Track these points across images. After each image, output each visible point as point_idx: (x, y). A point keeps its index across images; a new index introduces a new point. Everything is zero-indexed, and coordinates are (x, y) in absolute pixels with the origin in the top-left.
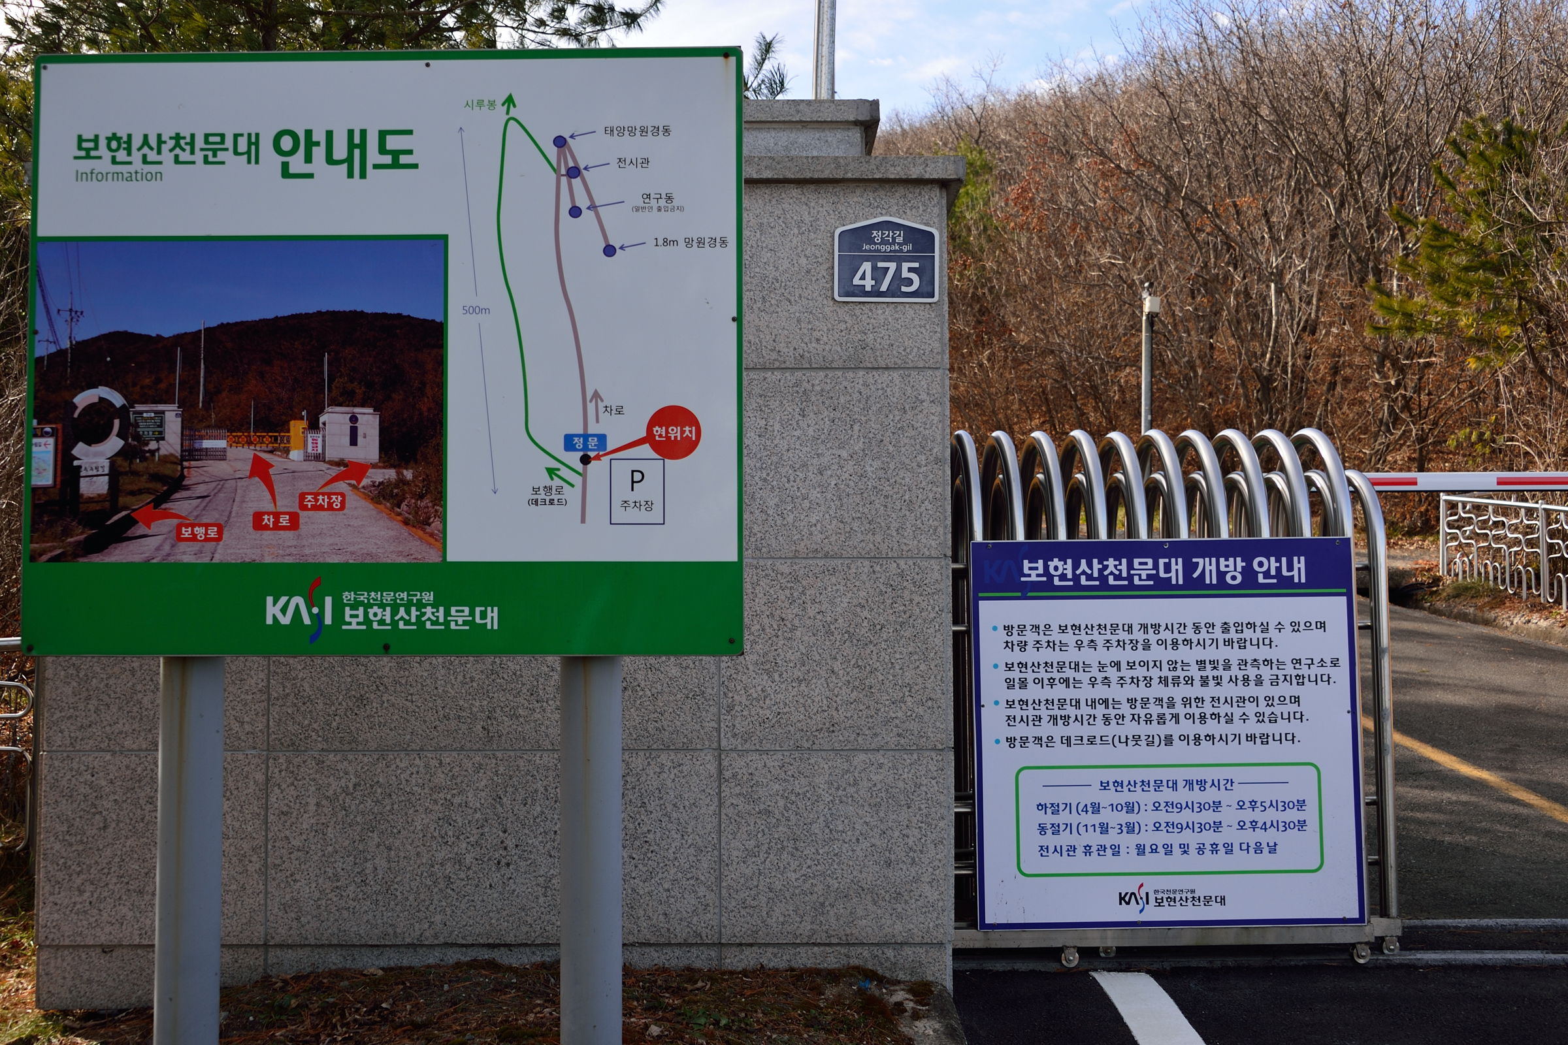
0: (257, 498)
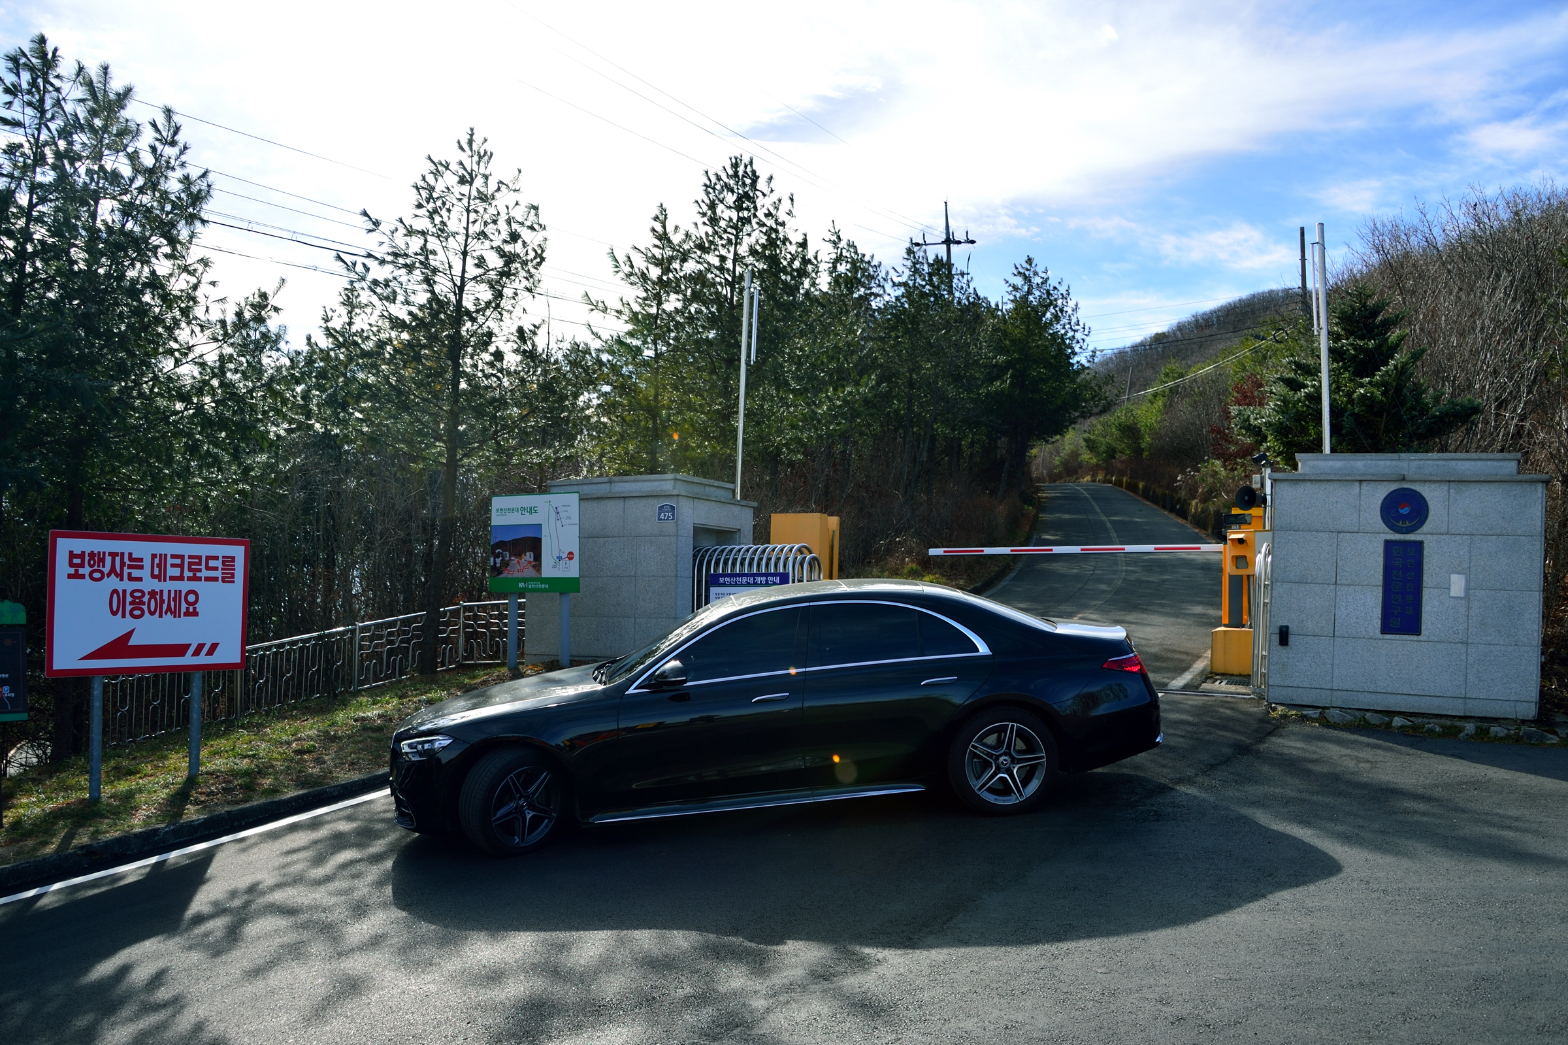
0: (518, 567)
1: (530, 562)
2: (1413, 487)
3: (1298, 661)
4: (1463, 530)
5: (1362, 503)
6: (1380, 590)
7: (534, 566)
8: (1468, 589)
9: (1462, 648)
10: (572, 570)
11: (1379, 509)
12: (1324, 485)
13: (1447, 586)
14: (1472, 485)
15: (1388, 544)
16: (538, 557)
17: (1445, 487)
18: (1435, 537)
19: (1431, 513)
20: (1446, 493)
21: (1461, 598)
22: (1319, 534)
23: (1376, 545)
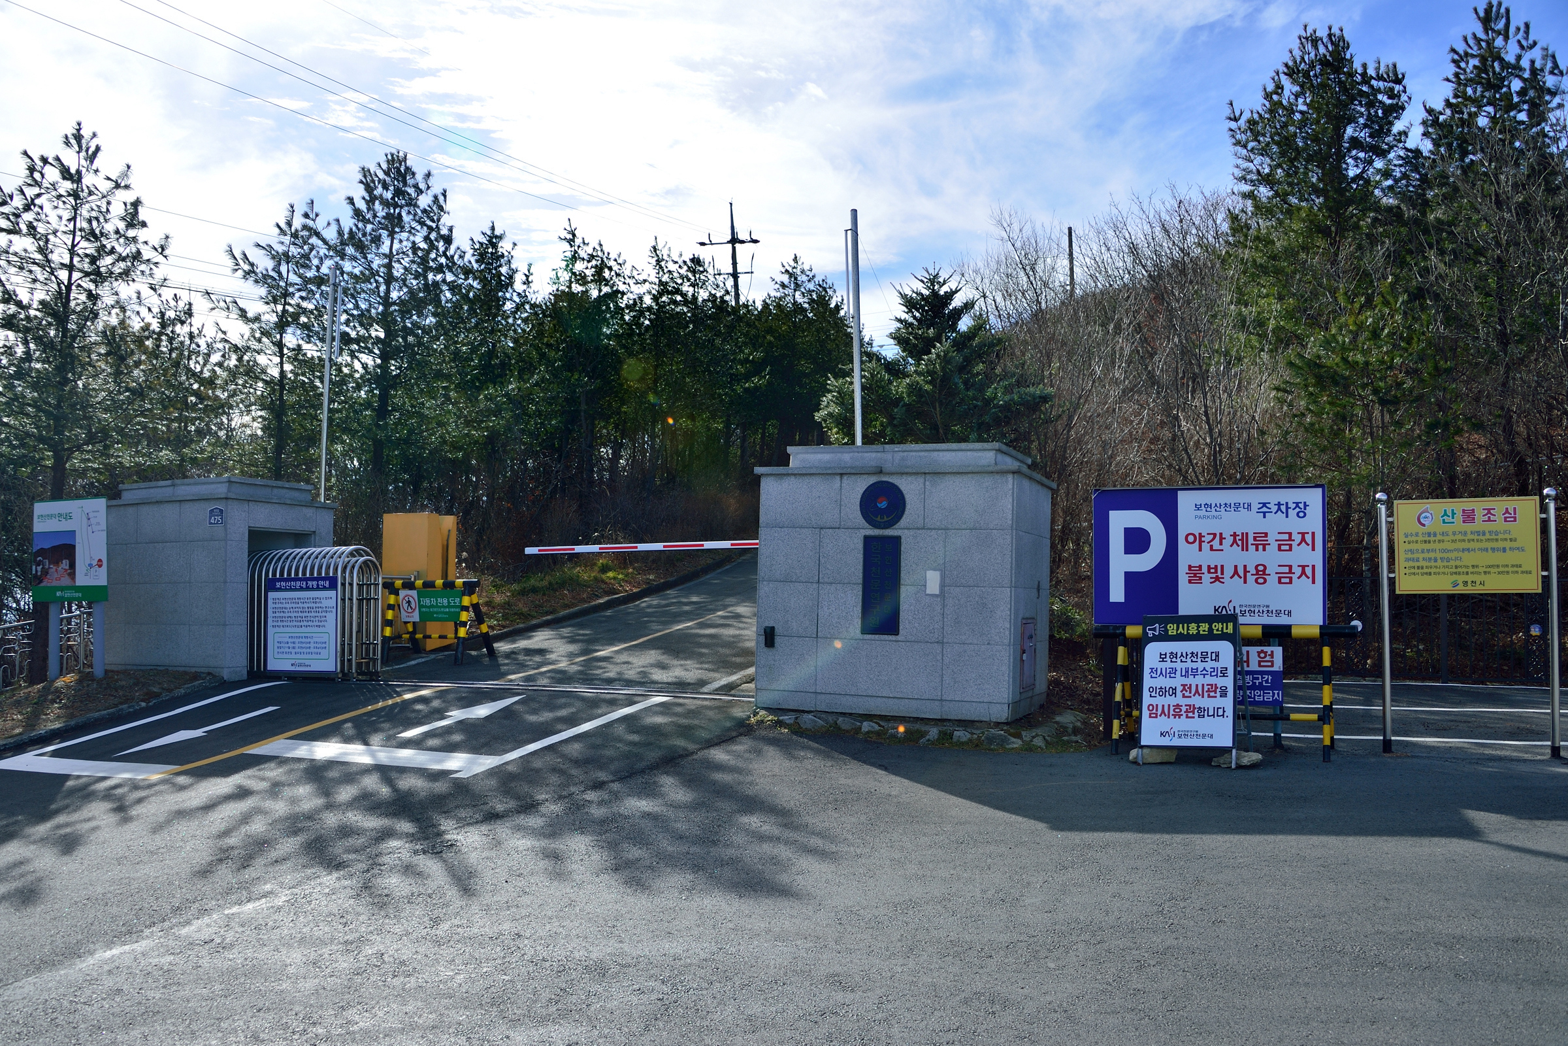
0: (56, 576)
1: (66, 570)
2: (890, 480)
3: (784, 663)
4: (938, 524)
5: (843, 497)
6: (860, 588)
7: (69, 574)
8: (943, 586)
9: (938, 648)
10: (100, 578)
11: (858, 503)
12: (807, 479)
13: (923, 583)
14: (947, 477)
15: (867, 539)
16: (72, 565)
17: (921, 479)
18: (912, 532)
19: (908, 507)
20: (922, 485)
21: (936, 596)
22: (803, 530)
23: (856, 541)
